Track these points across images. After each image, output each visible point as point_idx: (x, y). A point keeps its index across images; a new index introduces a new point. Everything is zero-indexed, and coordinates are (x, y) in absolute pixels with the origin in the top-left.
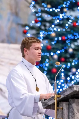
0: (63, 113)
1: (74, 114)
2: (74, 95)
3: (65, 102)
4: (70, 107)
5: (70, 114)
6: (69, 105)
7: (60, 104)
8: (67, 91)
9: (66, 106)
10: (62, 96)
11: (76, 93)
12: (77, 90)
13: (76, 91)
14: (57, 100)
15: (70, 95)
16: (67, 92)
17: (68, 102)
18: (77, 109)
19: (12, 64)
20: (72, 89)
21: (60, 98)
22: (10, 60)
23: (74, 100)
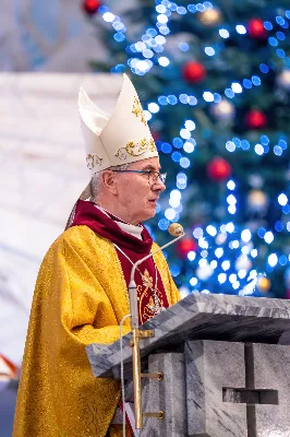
0: (162, 392)
1: (201, 395)
2: (200, 327)
3: (170, 354)
4: (188, 369)
5: (190, 395)
6: (184, 363)
7: (153, 361)
8: (174, 314)
9: (174, 366)
10: (159, 334)
11: (205, 321)
12: (209, 311)
13: (204, 315)
14: (142, 347)
15: (186, 329)
16: (175, 318)
17: (182, 351)
18: (213, 377)
19: (31, 157)
20: (192, 308)
21: (152, 341)
22: (25, 139)
23: (202, 344)
